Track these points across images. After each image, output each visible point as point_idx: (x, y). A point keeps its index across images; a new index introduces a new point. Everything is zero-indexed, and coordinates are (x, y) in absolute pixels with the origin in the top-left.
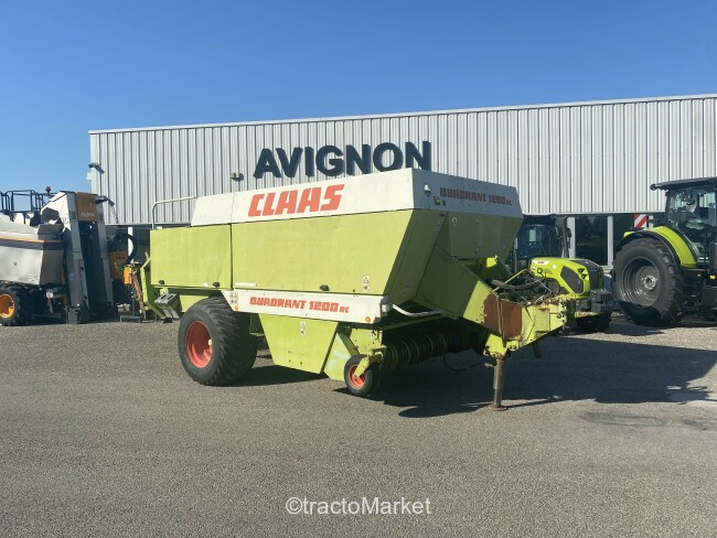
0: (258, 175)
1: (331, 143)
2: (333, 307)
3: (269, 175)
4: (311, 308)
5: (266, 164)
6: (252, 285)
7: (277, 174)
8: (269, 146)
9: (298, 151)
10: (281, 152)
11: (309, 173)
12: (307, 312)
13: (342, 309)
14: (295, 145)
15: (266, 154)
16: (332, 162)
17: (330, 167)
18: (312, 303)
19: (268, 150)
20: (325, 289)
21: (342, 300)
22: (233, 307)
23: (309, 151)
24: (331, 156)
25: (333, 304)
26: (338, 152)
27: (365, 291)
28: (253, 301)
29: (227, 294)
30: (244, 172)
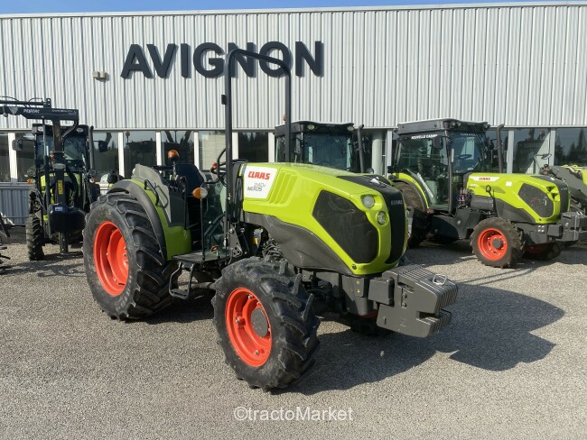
0: (126, 74)
1: (210, 40)
3: (139, 75)
5: (135, 62)
7: (148, 74)
8: (138, 42)
9: (172, 48)
10: (152, 49)
11: (186, 73)
14: (169, 41)
15: (135, 51)
16: (212, 62)
17: (210, 68)
19: (138, 46)
23: (185, 48)
24: (211, 54)
26: (219, 51)
30: (109, 71)
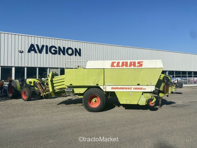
1: (53, 45)
2: (141, 89)
3: (33, 52)
4: (134, 89)
5: (32, 48)
6: (112, 84)
7: (36, 52)
8: (33, 43)
9: (43, 46)
10: (37, 46)
11: (47, 53)
12: (132, 90)
13: (144, 89)
14: (42, 44)
16: (54, 50)
17: (53, 52)
18: (134, 88)
19: (33, 44)
20: (139, 85)
21: (143, 87)
22: (104, 90)
24: (54, 49)
25: (141, 88)
26: (56, 48)
27: (151, 85)
28: (112, 88)
29: (102, 87)
30: (23, 50)
